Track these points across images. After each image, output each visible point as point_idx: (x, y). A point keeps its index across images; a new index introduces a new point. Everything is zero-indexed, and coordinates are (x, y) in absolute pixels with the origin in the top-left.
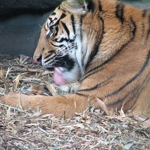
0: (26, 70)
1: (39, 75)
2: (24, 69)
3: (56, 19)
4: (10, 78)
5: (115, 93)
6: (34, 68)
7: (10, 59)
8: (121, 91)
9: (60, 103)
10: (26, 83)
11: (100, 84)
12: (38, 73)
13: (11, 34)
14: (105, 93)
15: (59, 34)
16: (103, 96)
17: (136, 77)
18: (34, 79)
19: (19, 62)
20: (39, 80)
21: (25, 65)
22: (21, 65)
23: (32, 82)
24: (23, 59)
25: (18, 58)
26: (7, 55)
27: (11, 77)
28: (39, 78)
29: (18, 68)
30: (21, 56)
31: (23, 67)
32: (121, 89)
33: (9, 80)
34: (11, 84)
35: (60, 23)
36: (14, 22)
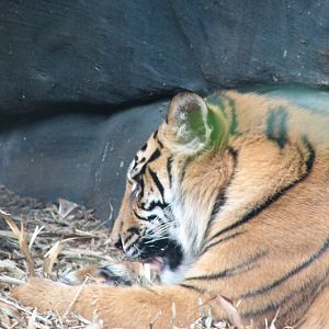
0: (71, 232)
1: (99, 243)
2: (66, 230)
3: (144, 159)
4: (37, 249)
5: (263, 291)
6: (89, 229)
7: (37, 208)
8: (277, 288)
9: (142, 302)
10: (70, 260)
11: (233, 269)
12: (97, 239)
13: (42, 155)
14: (242, 290)
15: (146, 193)
16: (236, 295)
17: (311, 261)
18: (88, 252)
19: (56, 214)
20: (98, 254)
21: (70, 221)
22: (60, 220)
23: (84, 259)
24: (65, 210)
25: (55, 207)
26: (31, 199)
27: (40, 246)
28: (98, 249)
29: (54, 228)
30: (61, 201)
31: (65, 225)
32: (277, 284)
33: (34, 253)
34: (39, 262)
35: (147, 171)
36: (47, 131)
